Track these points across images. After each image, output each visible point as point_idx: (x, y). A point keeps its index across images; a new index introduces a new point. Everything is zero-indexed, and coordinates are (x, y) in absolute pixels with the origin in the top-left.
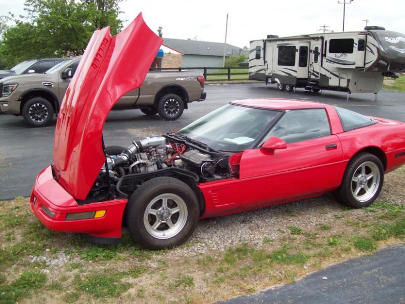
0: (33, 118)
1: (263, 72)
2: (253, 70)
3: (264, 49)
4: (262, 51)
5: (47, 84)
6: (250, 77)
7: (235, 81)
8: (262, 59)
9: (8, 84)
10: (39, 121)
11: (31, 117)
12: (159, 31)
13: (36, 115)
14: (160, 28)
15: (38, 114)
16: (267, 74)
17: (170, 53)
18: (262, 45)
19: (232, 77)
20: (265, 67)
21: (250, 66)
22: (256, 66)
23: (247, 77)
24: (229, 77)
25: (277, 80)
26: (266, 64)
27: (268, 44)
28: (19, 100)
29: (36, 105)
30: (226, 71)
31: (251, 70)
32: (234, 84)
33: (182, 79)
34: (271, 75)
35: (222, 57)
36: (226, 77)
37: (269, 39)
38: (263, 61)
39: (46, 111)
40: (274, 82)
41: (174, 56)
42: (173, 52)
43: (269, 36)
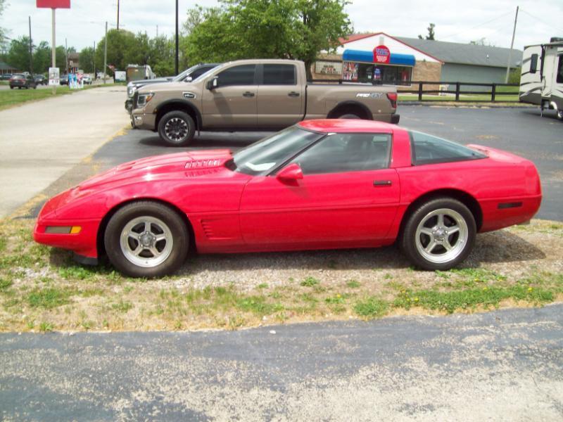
0: (170, 135)
1: (538, 92)
2: (525, 89)
3: (542, 59)
4: (539, 61)
5: (188, 95)
6: (520, 98)
7: (501, 104)
8: (538, 73)
9: (144, 94)
10: (176, 140)
11: (168, 134)
12: (430, 30)
13: (173, 132)
14: (431, 25)
15: (177, 130)
16: (543, 95)
17: (424, 61)
18: (540, 53)
19: (497, 98)
20: (542, 85)
21: (521, 83)
22: (529, 83)
23: (517, 98)
24: (493, 98)
25: (553, 104)
26: (543, 81)
27: (548, 51)
28: (154, 113)
29: (175, 120)
30: (490, 89)
31: (522, 89)
32: (499, 107)
33: (365, 95)
34: (549, 96)
35: (505, 69)
36: (489, 97)
37: (553, 43)
38: (540, 76)
39: (186, 128)
40: (551, 107)
41: (431, 66)
42: (428, 59)
43: (553, 40)
